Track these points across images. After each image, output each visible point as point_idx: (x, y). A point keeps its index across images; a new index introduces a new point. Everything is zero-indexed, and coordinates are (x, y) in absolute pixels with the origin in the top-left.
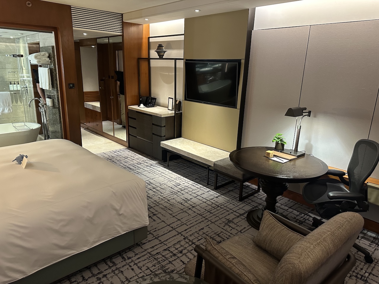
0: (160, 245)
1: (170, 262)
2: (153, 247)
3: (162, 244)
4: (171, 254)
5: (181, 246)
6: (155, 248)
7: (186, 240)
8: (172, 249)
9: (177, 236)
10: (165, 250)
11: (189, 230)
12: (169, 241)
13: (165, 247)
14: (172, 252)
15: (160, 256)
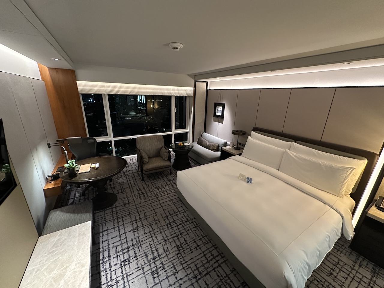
0: (171, 196)
1: (170, 189)
2: (174, 196)
3: (169, 196)
4: (168, 192)
5: (161, 195)
6: (173, 195)
7: (157, 197)
8: (166, 194)
9: (161, 199)
10: (169, 194)
11: (152, 202)
12: (166, 198)
13: (169, 195)
14: (167, 192)
15: (173, 192)
